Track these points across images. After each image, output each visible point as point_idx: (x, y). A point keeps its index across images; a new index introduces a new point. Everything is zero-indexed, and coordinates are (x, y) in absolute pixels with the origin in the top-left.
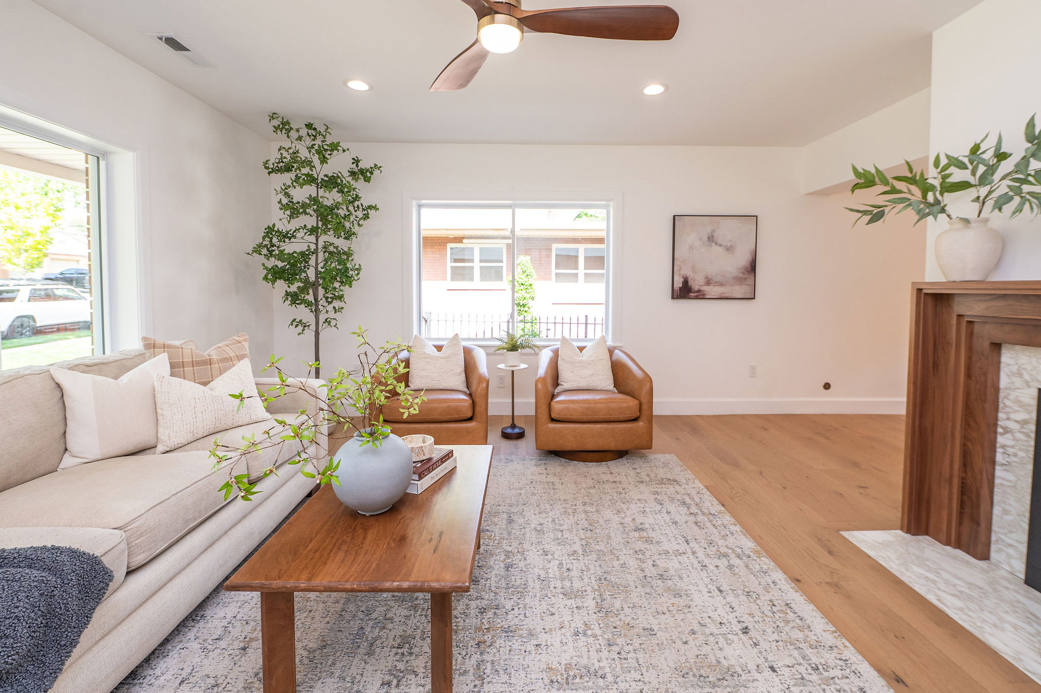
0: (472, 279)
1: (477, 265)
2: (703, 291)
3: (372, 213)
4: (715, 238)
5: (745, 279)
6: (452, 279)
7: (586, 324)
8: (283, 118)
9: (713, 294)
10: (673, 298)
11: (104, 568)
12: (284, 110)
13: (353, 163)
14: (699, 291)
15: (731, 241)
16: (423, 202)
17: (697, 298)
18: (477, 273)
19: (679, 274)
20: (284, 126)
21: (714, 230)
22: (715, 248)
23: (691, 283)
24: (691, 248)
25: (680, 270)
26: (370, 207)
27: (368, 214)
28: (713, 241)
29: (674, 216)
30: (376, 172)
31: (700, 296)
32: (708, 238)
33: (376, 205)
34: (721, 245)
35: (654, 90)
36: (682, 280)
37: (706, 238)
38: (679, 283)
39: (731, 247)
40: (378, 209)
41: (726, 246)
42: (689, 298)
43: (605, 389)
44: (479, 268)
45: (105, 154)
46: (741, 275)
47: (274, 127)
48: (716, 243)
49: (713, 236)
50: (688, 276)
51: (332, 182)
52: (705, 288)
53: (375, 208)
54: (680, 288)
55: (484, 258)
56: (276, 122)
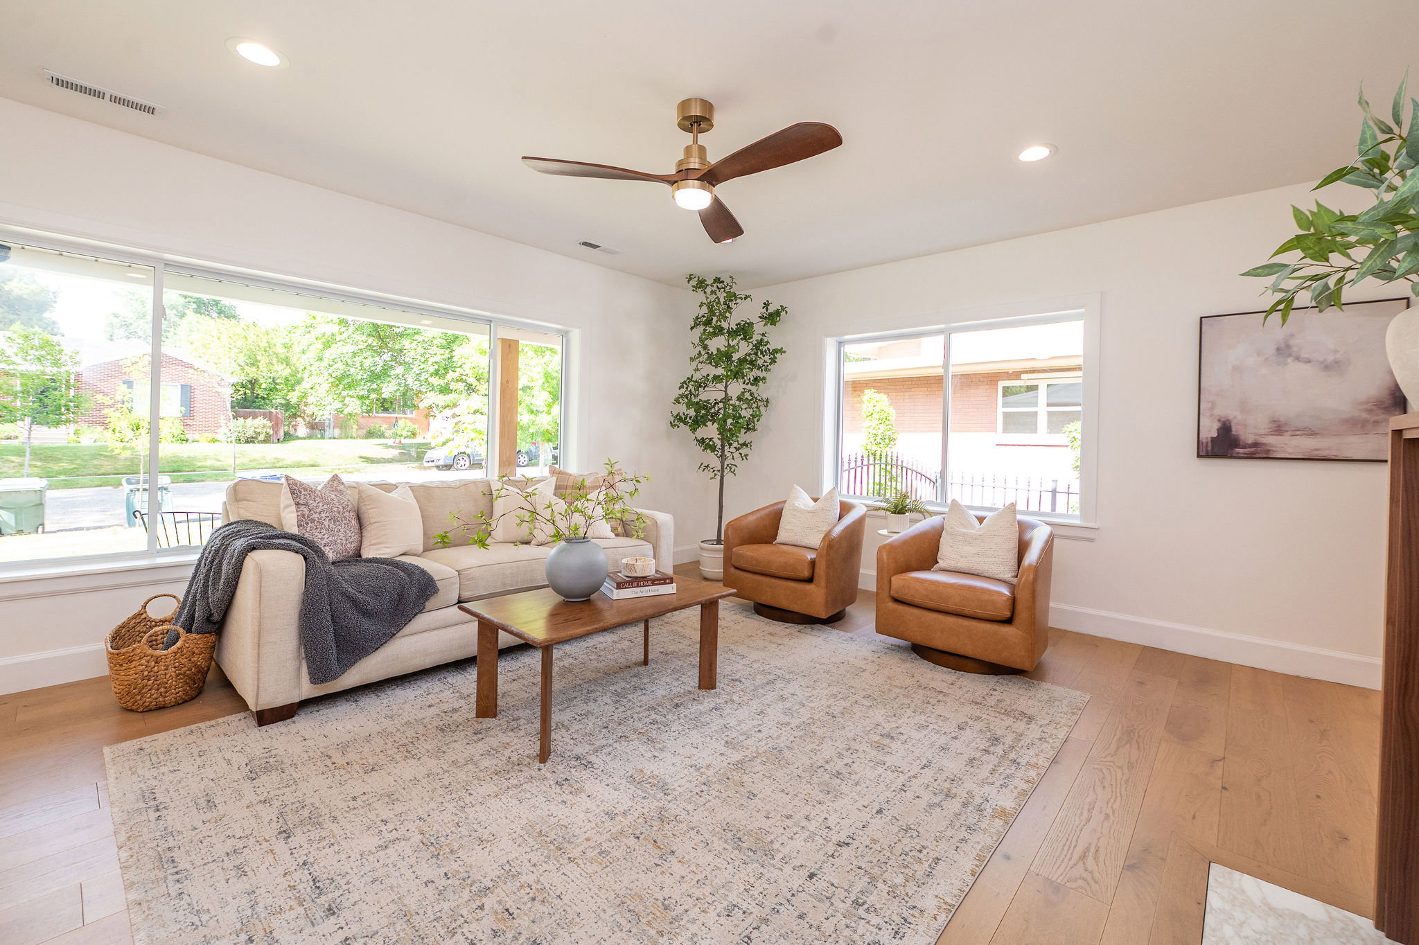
0: (1035, 430)
1: (1042, 410)
2: (1264, 444)
3: (777, 355)
4: (1295, 349)
5: (1376, 422)
6: (1005, 430)
7: (1054, 492)
8: (699, 278)
9: (1290, 450)
10: (1199, 456)
11: (436, 586)
12: (698, 271)
13: (763, 308)
14: (1255, 445)
15: (1336, 351)
16: (847, 337)
17: (1251, 457)
18: (1042, 420)
19: (1211, 415)
20: (701, 284)
21: (1292, 335)
22: (1292, 365)
23: (1236, 430)
24: (1237, 369)
25: (1212, 409)
26: (776, 351)
27: (775, 358)
28: (1290, 355)
29: (1201, 318)
30: (783, 313)
31: (1259, 453)
32: (1278, 349)
33: (782, 348)
34: (1308, 361)
35: (1035, 153)
36: (1216, 425)
37: (1271, 350)
38: (1211, 430)
39: (1337, 362)
40: (785, 352)
41: (1322, 363)
42: (1232, 457)
43: (996, 577)
44: (1046, 414)
45: (567, 332)
46: (1365, 415)
47: (693, 286)
48: (1298, 359)
49: (1288, 347)
50: (1230, 418)
51: (744, 330)
52: (1271, 440)
53: (781, 351)
54: (1213, 439)
55: (1051, 401)
56: (694, 282)
